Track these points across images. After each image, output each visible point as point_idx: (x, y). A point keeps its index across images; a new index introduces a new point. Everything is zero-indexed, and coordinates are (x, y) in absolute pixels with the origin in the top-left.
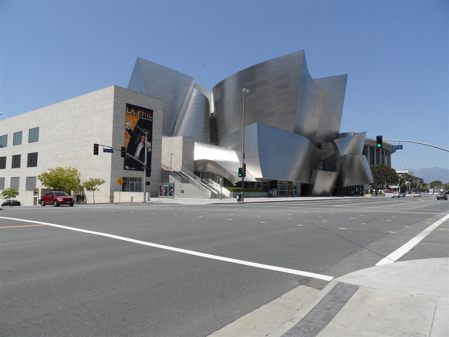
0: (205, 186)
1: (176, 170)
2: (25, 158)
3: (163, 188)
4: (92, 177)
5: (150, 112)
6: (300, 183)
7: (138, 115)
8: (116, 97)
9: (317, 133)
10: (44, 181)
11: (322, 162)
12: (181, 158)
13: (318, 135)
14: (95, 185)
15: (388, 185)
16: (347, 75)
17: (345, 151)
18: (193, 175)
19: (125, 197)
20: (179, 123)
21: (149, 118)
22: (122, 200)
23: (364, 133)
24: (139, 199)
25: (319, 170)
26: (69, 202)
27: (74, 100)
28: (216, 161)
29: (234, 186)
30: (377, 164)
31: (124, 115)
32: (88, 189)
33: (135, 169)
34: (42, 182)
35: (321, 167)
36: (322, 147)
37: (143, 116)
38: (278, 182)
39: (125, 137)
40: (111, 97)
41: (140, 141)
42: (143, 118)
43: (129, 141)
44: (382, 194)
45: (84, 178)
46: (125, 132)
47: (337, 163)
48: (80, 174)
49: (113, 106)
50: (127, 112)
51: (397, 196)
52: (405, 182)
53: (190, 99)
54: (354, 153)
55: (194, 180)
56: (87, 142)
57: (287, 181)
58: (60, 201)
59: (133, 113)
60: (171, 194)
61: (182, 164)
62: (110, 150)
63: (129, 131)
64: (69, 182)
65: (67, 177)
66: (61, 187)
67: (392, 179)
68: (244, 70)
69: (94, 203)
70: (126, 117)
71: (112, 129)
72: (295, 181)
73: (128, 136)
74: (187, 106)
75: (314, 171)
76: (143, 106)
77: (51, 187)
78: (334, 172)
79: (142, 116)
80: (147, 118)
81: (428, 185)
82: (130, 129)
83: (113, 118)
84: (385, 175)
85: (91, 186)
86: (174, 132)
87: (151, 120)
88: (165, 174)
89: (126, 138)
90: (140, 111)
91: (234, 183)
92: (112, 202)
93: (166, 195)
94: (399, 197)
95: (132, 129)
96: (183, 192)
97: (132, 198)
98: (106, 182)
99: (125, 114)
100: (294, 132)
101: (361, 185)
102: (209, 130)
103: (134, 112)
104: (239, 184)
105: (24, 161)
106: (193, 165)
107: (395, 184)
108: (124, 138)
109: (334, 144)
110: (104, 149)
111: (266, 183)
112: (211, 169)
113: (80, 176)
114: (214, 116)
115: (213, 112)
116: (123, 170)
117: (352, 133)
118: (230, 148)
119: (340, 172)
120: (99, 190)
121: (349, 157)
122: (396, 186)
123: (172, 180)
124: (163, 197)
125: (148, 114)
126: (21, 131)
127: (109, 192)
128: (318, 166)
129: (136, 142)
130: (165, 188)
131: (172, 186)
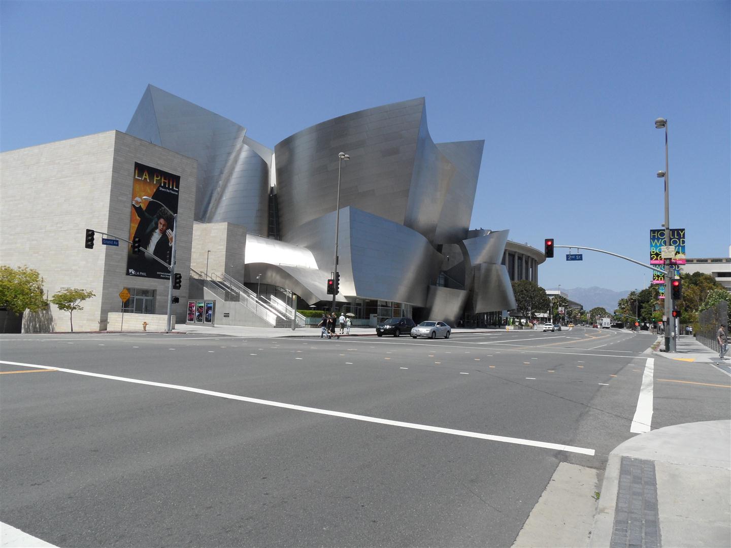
0: (265, 307)
1: (214, 279)
3: (194, 309)
4: (66, 286)
5: (176, 179)
6: (410, 305)
7: (155, 183)
8: (117, 151)
9: (437, 229)
11: (442, 273)
12: (224, 259)
13: (438, 231)
14: (75, 300)
15: (534, 312)
16: (483, 141)
17: (479, 259)
18: (242, 286)
19: (134, 321)
20: (216, 200)
21: (172, 189)
23: (506, 232)
24: (156, 327)
25: (440, 286)
27: (35, 150)
28: (281, 266)
29: (311, 309)
30: (518, 279)
31: (130, 182)
32: (62, 307)
33: (145, 274)
35: (442, 282)
36: (443, 251)
37: (162, 185)
38: (379, 303)
40: (108, 150)
41: (156, 228)
42: (163, 190)
43: (137, 226)
44: (528, 326)
45: (52, 288)
46: (131, 212)
47: (466, 277)
48: (42, 281)
49: (112, 165)
50: (136, 177)
51: (550, 329)
53: (236, 161)
54: (491, 262)
55: (246, 296)
56: (59, 225)
57: (392, 303)
59: (145, 179)
60: (210, 318)
61: (225, 269)
62: (114, 241)
63: (138, 210)
64: (23, 293)
65: (20, 284)
66: (7, 301)
67: (539, 304)
68: (329, 121)
69: (72, 330)
70: (133, 186)
71: (108, 205)
72: (404, 303)
75: (432, 287)
76: (165, 168)
78: (463, 291)
79: (160, 186)
80: (169, 189)
82: (140, 206)
83: (110, 186)
84: (531, 297)
85: (67, 301)
86: (208, 215)
87: (176, 193)
88: (198, 286)
89: (132, 220)
90: (157, 177)
91: (312, 302)
92: (103, 329)
93: (200, 320)
95: (144, 207)
96: (229, 316)
97: (145, 324)
98: (95, 295)
99: (133, 180)
100: (404, 225)
101: (498, 312)
102: (266, 215)
103: (147, 177)
104: (321, 305)
106: (243, 272)
107: (544, 311)
108: (128, 221)
109: (463, 247)
110: (103, 239)
111: (360, 304)
112: (273, 278)
113: (44, 284)
114: (275, 192)
115: (273, 186)
116: (124, 276)
117: (488, 231)
118: (302, 246)
119: (470, 291)
120: (82, 309)
121: (484, 267)
122: (545, 314)
123: (209, 295)
124: (195, 324)
125: (171, 183)
127: (99, 313)
128: (438, 280)
129: (148, 230)
130: (198, 309)
131: (212, 305)
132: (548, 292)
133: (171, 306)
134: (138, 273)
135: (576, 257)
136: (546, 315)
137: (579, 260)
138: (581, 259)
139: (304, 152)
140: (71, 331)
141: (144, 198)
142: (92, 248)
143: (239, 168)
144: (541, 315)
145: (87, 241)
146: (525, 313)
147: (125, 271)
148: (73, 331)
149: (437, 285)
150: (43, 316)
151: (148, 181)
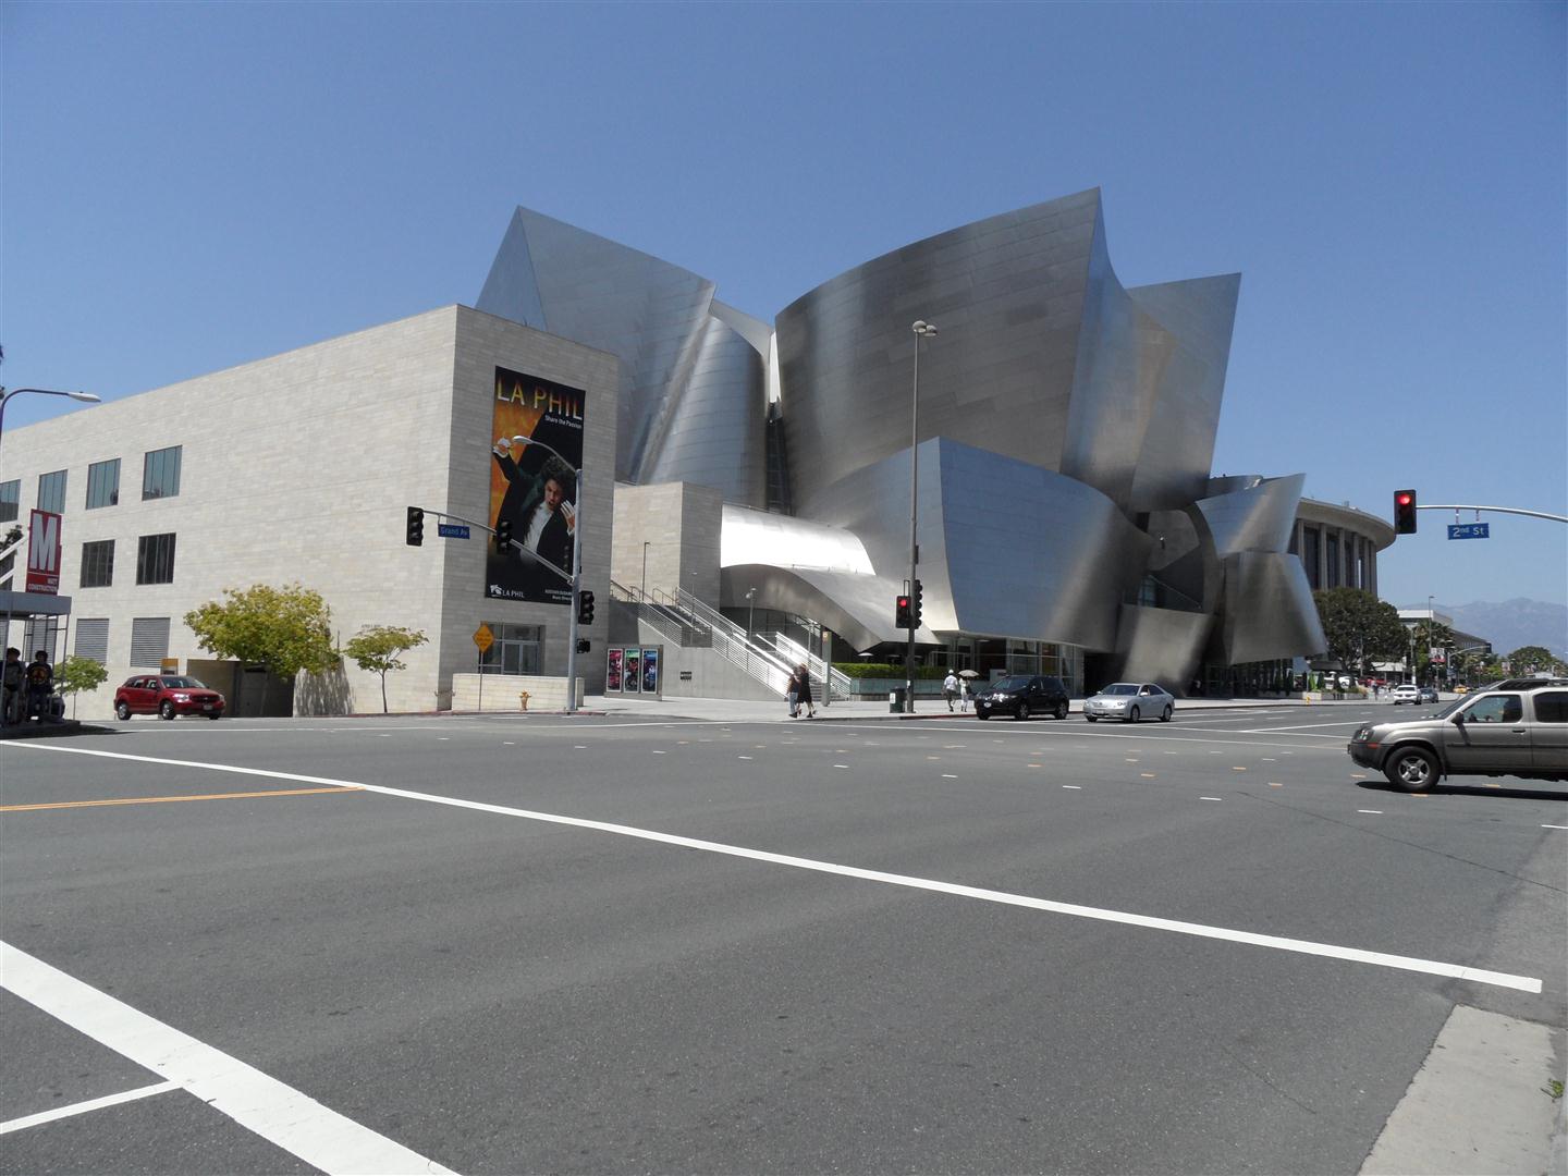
0: (765, 658)
1: (659, 601)
2: (129, 553)
3: (621, 663)
4: (372, 622)
5: (576, 398)
6: (1079, 649)
7: (536, 406)
8: (461, 346)
9: (1135, 478)
10: (208, 633)
11: (1151, 576)
12: (676, 559)
13: (1138, 481)
14: (389, 650)
15: (1368, 661)
16: (1238, 275)
17: (1235, 541)
18: (716, 613)
19: (502, 691)
20: (658, 436)
21: (571, 418)
22: (488, 704)
23: (1297, 480)
24: (546, 702)
25: (1143, 605)
26: (208, 707)
27: (309, 353)
28: (796, 570)
29: (862, 660)
30: (1329, 587)
31: (486, 407)
32: (365, 664)
34: (200, 638)
35: (1150, 596)
36: (1150, 527)
37: (551, 410)
38: (1008, 646)
39: (491, 484)
40: (446, 345)
41: (542, 499)
42: (552, 420)
43: (503, 497)
44: (1356, 691)
45: (346, 626)
47: (1207, 583)
48: (329, 613)
49: (452, 376)
50: (499, 397)
51: (1412, 698)
53: (696, 352)
54: (1263, 549)
55: (724, 635)
56: (355, 501)
57: (1038, 644)
58: (180, 701)
59: (517, 400)
60: (652, 682)
61: (681, 579)
63: (505, 464)
64: (293, 637)
65: (288, 620)
66: (265, 655)
67: (1382, 641)
69: (386, 710)
70: (494, 416)
71: (447, 456)
72: (1064, 645)
74: (686, 379)
75: (1128, 608)
76: (554, 376)
77: (230, 655)
78: (1200, 615)
79: (547, 412)
80: (565, 419)
81: (1504, 660)
82: (509, 456)
83: (450, 418)
84: (1361, 627)
85: (376, 652)
86: (642, 467)
87: (579, 427)
88: (627, 615)
89: (493, 486)
90: (541, 395)
91: (863, 646)
92: (445, 705)
93: (632, 687)
94: (1418, 702)
95: (516, 457)
96: (690, 678)
97: (525, 696)
98: (426, 639)
99: (492, 404)
100: (1061, 472)
101: (1285, 660)
102: (762, 463)
103: (521, 396)
104: (882, 651)
105: (126, 561)
106: (717, 585)
107: (1395, 658)
108: (486, 487)
109: (1197, 516)
110: (440, 526)
111: (969, 647)
112: (781, 597)
113: (331, 618)
114: (779, 414)
115: (775, 401)
116: (481, 598)
117: (1256, 477)
118: (839, 526)
119: (1216, 614)
120: (403, 667)
121: (1247, 560)
122: (1398, 664)
123: (649, 634)
124: (621, 695)
125: (568, 405)
126: (116, 460)
127: (437, 675)
128: (1141, 591)
129: (527, 503)
130: (628, 665)
131: (656, 655)
132: (1402, 614)
133: (574, 658)
134: (508, 593)
135: (1471, 530)
136: (1399, 667)
137: (1480, 536)
138: (1486, 535)
139: (837, 327)
140: (383, 711)
141: (517, 439)
142: (420, 544)
143: (703, 366)
144: (1388, 667)
145: (410, 530)
146: (1347, 663)
147: (483, 590)
148: (389, 712)
149: (1140, 603)
150: (331, 681)
151: (523, 403)
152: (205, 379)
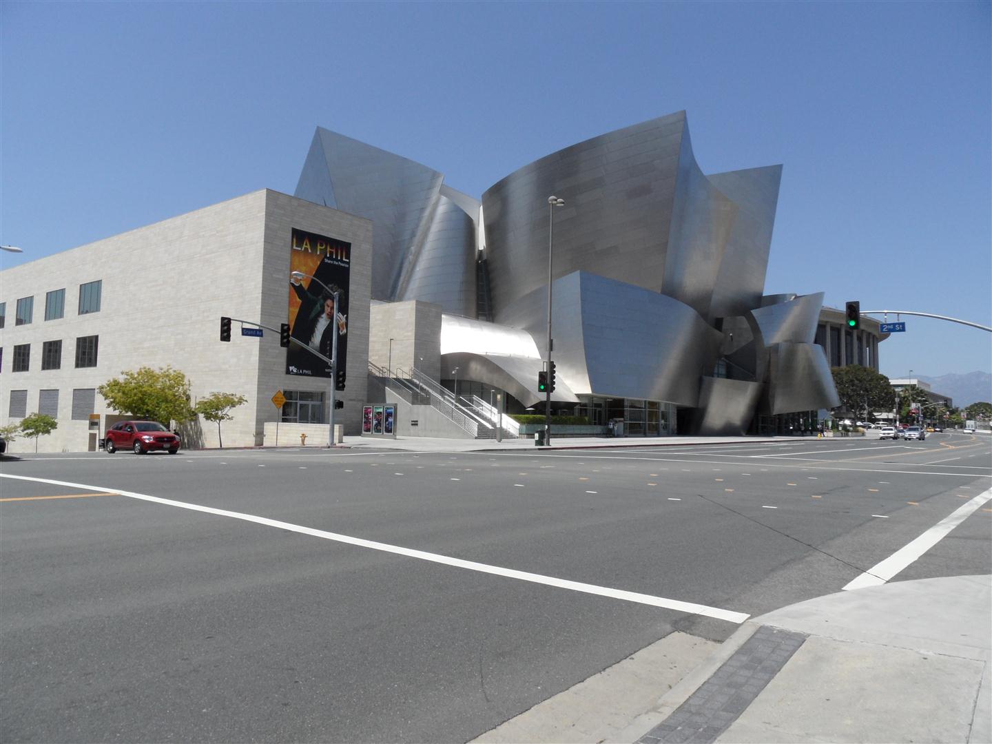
0: (464, 412)
1: (400, 376)
2: (71, 348)
3: (371, 415)
4: (215, 391)
5: (345, 247)
6: (675, 405)
7: (318, 253)
8: (269, 215)
9: (714, 296)
10: (112, 398)
11: (723, 358)
12: (412, 349)
13: (716, 298)
14: (224, 407)
15: (872, 411)
16: (781, 166)
17: (777, 336)
18: (437, 384)
19: (292, 433)
20: (407, 272)
21: (341, 261)
22: (283, 441)
23: (818, 296)
24: (320, 440)
25: (718, 377)
26: (167, 445)
27: (178, 221)
28: (489, 356)
29: (528, 412)
30: (847, 364)
31: (287, 254)
32: (209, 417)
33: (309, 372)
34: (108, 401)
35: (723, 371)
36: (724, 327)
37: (328, 256)
38: (626, 404)
39: (289, 303)
40: (258, 215)
41: (323, 311)
42: (329, 262)
43: (297, 310)
45: (200, 392)
46: (290, 293)
47: (758, 362)
48: (189, 384)
49: (263, 234)
50: (295, 248)
51: (891, 435)
52: (909, 406)
53: (431, 218)
54: (796, 339)
55: (440, 397)
56: (205, 314)
57: (645, 401)
58: (147, 441)
59: (306, 249)
60: (390, 427)
61: (415, 362)
62: (256, 330)
63: (298, 290)
64: (166, 400)
65: (163, 389)
66: (148, 411)
67: (880, 399)
68: (551, 156)
69: (221, 446)
70: (291, 259)
71: (260, 285)
72: (663, 402)
73: (296, 302)
74: (425, 235)
75: (706, 379)
76: (331, 234)
77: (127, 412)
78: (752, 383)
79: (326, 257)
80: (338, 261)
81: (962, 411)
82: (301, 284)
83: (262, 261)
84: (866, 390)
85: (215, 409)
86: (398, 292)
87: (347, 266)
88: (377, 385)
89: (291, 304)
90: (321, 245)
91: (529, 404)
92: (259, 444)
93: (379, 431)
94: (895, 438)
96: (417, 425)
97: (304, 436)
98: (246, 401)
99: (290, 252)
100: (662, 292)
101: (812, 411)
102: (474, 288)
103: (308, 247)
104: (540, 407)
105: (69, 353)
106: (439, 365)
107: (888, 409)
108: (286, 305)
109: (752, 320)
110: (243, 329)
111: (601, 404)
112: (476, 372)
113: (191, 388)
114: (485, 257)
115: (483, 248)
116: (283, 375)
117: (792, 295)
118: (521, 327)
119: (765, 382)
120: (231, 419)
121: (783, 349)
122: (890, 414)
123: (392, 396)
124: (371, 436)
125: (339, 252)
126: (62, 290)
127: (254, 423)
128: (716, 368)
129: (313, 314)
130: (375, 416)
131: (393, 410)
132: (892, 382)
133: (333, 412)
135: (894, 327)
136: (891, 416)
137: (900, 331)
138: (903, 330)
139: (520, 200)
140: (219, 447)
141: (303, 275)
142: (229, 341)
143: (435, 227)
144: (884, 415)
145: (222, 332)
147: (284, 369)
148: (223, 447)
149: (715, 375)
150: (191, 428)
151: (310, 251)
152: (115, 238)
